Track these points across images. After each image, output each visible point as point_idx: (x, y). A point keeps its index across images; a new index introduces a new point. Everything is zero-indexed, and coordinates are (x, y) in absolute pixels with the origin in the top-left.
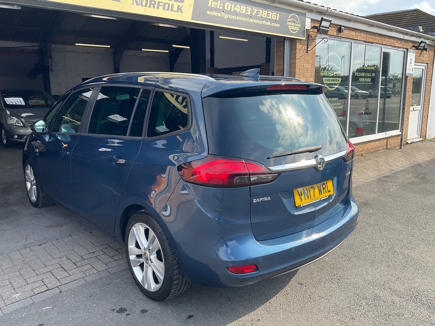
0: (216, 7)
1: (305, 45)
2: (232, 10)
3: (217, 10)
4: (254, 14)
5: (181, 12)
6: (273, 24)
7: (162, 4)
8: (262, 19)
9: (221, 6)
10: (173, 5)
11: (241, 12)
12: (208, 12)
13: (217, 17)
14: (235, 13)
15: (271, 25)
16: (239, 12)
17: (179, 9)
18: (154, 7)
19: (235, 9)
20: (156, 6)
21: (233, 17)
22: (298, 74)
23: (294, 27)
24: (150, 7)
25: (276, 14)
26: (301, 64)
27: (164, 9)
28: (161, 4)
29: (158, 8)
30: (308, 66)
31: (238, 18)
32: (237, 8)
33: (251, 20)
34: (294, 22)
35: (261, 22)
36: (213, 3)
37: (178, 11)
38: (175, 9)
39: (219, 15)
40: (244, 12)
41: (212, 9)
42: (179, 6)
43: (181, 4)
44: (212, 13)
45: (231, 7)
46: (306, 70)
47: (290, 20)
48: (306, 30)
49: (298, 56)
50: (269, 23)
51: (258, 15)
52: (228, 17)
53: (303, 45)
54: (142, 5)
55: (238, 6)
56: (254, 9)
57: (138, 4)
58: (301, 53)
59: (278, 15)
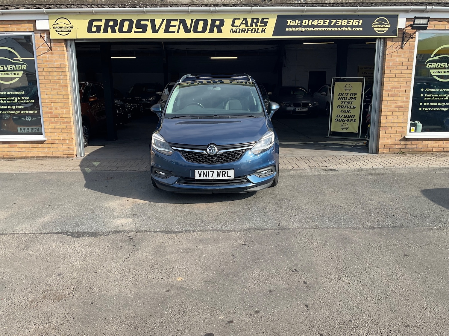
0: (294, 25)
1: (398, 42)
2: (310, 24)
3: (295, 27)
4: (332, 24)
5: (265, 32)
6: (355, 29)
7: (251, 30)
8: (341, 26)
9: (299, 23)
10: (258, 29)
11: (318, 24)
12: (287, 29)
13: (295, 31)
14: (313, 26)
15: (352, 30)
16: (316, 25)
17: (263, 31)
18: (244, 32)
19: (313, 23)
20: (246, 32)
21: (310, 29)
22: (387, 67)
23: (381, 28)
24: (242, 32)
25: (358, 20)
26: (392, 59)
27: (252, 32)
28: (249, 30)
29: (247, 32)
30: (403, 60)
31: (315, 29)
32: (315, 22)
33: (329, 29)
34: (382, 24)
35: (340, 29)
36: (292, 22)
37: (262, 32)
38: (260, 31)
39: (297, 29)
40: (322, 24)
41: (290, 27)
42: (263, 29)
43: (264, 28)
44: (290, 29)
45: (309, 22)
46: (400, 64)
47: (376, 23)
48: (398, 29)
49: (389, 52)
50: (349, 29)
51: (337, 24)
52: (305, 30)
53: (396, 42)
54: (236, 32)
55: (315, 20)
56: (332, 20)
57: (233, 32)
58: (393, 49)
59: (361, 21)
